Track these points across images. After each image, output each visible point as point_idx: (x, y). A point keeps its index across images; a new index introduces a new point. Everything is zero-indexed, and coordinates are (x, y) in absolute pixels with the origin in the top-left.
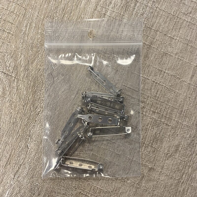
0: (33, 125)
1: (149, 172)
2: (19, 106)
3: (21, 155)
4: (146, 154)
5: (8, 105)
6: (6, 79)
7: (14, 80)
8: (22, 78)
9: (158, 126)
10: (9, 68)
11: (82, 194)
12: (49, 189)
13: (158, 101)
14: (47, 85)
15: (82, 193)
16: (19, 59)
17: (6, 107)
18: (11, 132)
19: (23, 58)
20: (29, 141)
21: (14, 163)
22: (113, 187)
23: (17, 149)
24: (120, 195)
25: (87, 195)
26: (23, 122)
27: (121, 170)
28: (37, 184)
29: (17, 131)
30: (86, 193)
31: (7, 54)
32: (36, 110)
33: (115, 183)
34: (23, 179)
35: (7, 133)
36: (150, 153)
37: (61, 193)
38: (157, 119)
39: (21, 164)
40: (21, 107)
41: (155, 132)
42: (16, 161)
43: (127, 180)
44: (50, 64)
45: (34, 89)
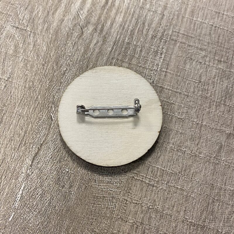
0: (58, 88)
1: (228, 140)
2: (37, 66)
3: (41, 130)
4: (218, 115)
5: (22, 65)
6: (19, 35)
7: (30, 35)
8: (40, 32)
9: (228, 78)
10: (22, 22)
11: (136, 179)
12: (86, 176)
13: (222, 48)
14: (74, 37)
15: (136, 177)
16: (36, 10)
17: (20, 68)
18: (26, 101)
19: (41, 9)
20: (53, 110)
21: (31, 143)
22: (181, 165)
23: (36, 122)
24: (193, 177)
25: (144, 180)
26: (44, 85)
27: (189, 140)
28: (67, 170)
29: (35, 98)
30: (141, 177)
31: (20, 6)
32: (61, 68)
33: (182, 159)
34: (46, 164)
35: (20, 102)
36: (224, 114)
37: (104, 181)
38: (225, 69)
39: (42, 142)
40: (40, 66)
41: (225, 86)
42: (34, 140)
43: (199, 153)
44: (77, 13)
45: (57, 44)
